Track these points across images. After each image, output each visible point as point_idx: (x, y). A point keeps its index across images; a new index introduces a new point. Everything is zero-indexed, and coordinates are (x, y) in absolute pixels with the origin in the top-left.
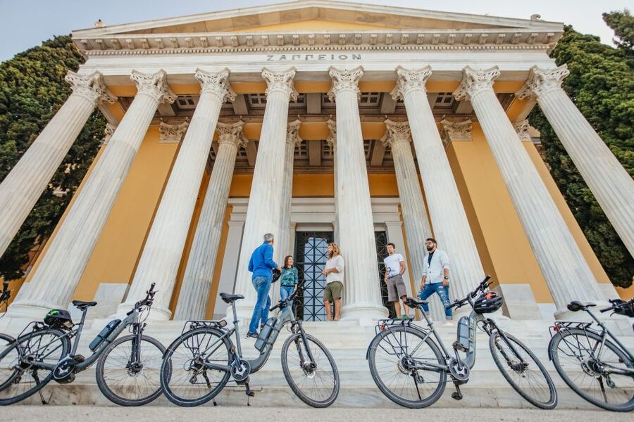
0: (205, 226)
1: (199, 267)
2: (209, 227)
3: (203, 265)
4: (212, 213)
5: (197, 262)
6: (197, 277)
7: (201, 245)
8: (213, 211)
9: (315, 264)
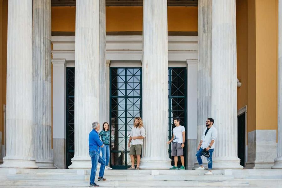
0: (39, 81)
1: (41, 116)
2: (42, 81)
3: (43, 114)
4: (42, 69)
5: (39, 112)
6: (41, 124)
7: (39, 98)
8: (42, 65)
9: (126, 97)
